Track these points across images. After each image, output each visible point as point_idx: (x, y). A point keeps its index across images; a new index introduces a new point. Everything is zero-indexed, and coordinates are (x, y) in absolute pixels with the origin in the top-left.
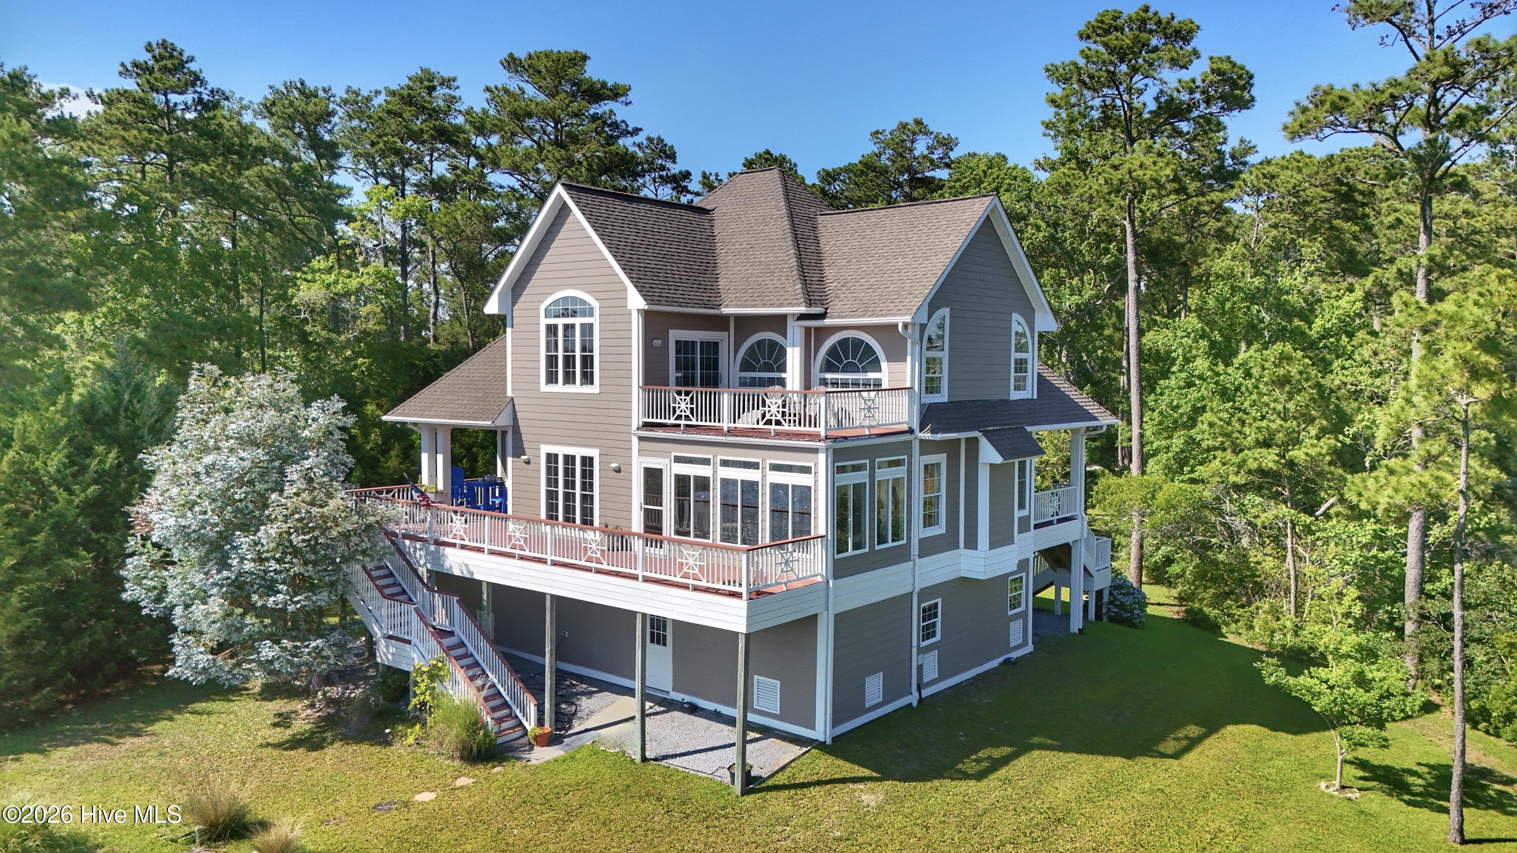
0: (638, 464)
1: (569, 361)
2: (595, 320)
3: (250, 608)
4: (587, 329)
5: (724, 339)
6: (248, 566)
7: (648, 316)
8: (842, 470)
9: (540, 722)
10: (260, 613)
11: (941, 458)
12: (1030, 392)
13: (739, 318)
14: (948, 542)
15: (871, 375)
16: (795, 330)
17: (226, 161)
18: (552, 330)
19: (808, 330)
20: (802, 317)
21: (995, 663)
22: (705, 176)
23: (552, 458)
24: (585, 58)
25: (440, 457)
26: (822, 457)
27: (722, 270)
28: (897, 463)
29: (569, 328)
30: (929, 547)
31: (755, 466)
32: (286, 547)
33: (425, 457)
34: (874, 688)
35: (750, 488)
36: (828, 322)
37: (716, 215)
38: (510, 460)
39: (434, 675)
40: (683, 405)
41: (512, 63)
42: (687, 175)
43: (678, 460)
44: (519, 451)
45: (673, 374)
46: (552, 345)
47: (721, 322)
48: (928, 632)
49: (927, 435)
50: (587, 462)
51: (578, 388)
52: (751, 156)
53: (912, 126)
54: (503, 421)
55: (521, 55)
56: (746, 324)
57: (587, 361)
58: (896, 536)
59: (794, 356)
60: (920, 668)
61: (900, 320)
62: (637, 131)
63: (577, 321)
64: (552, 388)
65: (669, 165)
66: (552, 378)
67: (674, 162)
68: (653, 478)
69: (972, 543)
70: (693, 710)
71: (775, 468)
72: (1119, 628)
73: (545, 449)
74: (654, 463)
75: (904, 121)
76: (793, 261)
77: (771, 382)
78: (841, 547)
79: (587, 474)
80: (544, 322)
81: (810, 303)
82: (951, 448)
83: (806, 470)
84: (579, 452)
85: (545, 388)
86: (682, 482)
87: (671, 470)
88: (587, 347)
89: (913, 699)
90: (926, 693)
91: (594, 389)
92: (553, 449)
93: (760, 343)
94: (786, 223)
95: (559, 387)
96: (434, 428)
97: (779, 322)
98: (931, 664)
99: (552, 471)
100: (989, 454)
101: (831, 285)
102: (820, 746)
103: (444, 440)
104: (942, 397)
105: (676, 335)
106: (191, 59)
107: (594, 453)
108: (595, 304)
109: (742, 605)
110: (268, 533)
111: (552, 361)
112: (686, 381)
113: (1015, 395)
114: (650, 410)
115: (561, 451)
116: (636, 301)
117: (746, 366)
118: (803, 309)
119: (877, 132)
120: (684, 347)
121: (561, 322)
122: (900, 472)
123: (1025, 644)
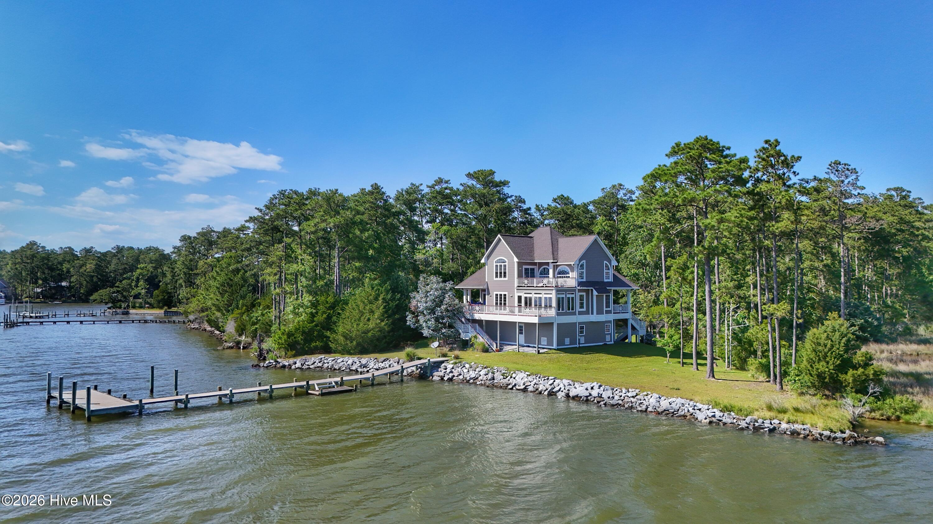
0: (516, 295)
1: (501, 273)
2: (507, 264)
3: (439, 323)
4: (505, 266)
5: (536, 268)
6: (439, 314)
7: (518, 263)
8: (558, 294)
9: (497, 347)
10: (441, 323)
11: (584, 294)
12: (611, 279)
13: (539, 263)
14: (587, 313)
15: (568, 275)
16: (551, 265)
17: (394, 218)
18: (497, 266)
19: (554, 265)
20: (553, 263)
21: (601, 344)
22: (537, 206)
23: (497, 295)
24: (494, 172)
25: (469, 297)
26: (554, 291)
27: (535, 252)
28: (573, 294)
29: (501, 266)
30: (580, 313)
31: (540, 294)
32: (447, 310)
33: (464, 297)
34: (567, 341)
35: (540, 298)
36: (558, 264)
37: (534, 238)
38: (486, 296)
39: (475, 337)
40: (526, 282)
41: (469, 175)
42: (529, 209)
43: (525, 293)
44: (489, 294)
45: (524, 276)
46: (497, 269)
47: (535, 264)
48: (582, 332)
49: (579, 288)
50: (505, 295)
51: (503, 279)
52: (555, 197)
53: (617, 187)
54: (485, 287)
55: (472, 172)
56: (541, 264)
57: (505, 273)
58: (572, 309)
59: (551, 271)
60: (579, 339)
61: (572, 263)
62: (512, 196)
63: (503, 264)
64: (497, 279)
65: (522, 205)
66: (497, 277)
67: (525, 204)
68: (520, 298)
69: (592, 313)
70: (529, 346)
71: (545, 294)
72: (649, 346)
73: (495, 293)
74: (520, 294)
75: (614, 184)
76: (551, 250)
77: (547, 277)
78: (559, 310)
79: (505, 298)
80: (495, 264)
81: (554, 260)
82: (587, 291)
83: (551, 294)
84: (503, 293)
85: (495, 279)
86: (526, 298)
87: (523, 296)
88: (505, 269)
89: (578, 346)
90: (581, 345)
91: (506, 279)
92: (497, 293)
93: (544, 268)
94: (550, 241)
95: (499, 279)
96: (467, 290)
97: (548, 264)
98: (582, 340)
99: (497, 298)
100: (595, 293)
101: (559, 255)
102: (555, 349)
103: (469, 292)
104: (584, 280)
105: (524, 267)
106: (382, 188)
107: (506, 293)
108: (507, 260)
109: (537, 318)
110: (443, 307)
111: (497, 273)
112: (527, 276)
113: (605, 280)
114: (519, 283)
115: (499, 293)
116: (516, 260)
117: (541, 274)
118: (552, 261)
119: (603, 189)
120: (526, 269)
121: (499, 264)
122: (573, 296)
123: (611, 341)
